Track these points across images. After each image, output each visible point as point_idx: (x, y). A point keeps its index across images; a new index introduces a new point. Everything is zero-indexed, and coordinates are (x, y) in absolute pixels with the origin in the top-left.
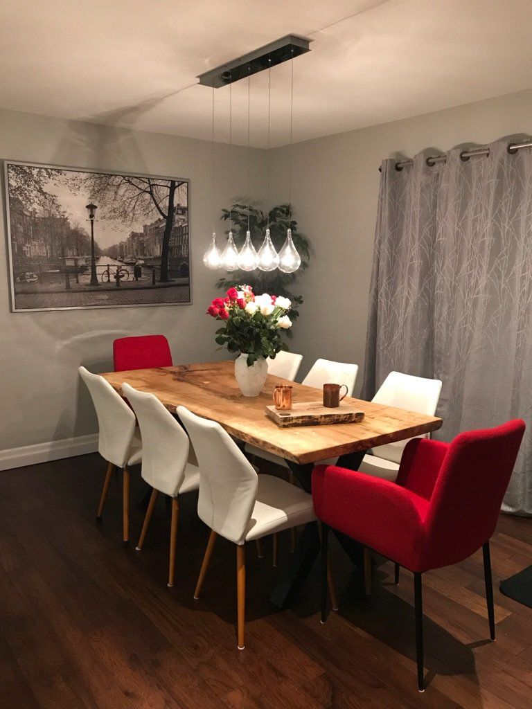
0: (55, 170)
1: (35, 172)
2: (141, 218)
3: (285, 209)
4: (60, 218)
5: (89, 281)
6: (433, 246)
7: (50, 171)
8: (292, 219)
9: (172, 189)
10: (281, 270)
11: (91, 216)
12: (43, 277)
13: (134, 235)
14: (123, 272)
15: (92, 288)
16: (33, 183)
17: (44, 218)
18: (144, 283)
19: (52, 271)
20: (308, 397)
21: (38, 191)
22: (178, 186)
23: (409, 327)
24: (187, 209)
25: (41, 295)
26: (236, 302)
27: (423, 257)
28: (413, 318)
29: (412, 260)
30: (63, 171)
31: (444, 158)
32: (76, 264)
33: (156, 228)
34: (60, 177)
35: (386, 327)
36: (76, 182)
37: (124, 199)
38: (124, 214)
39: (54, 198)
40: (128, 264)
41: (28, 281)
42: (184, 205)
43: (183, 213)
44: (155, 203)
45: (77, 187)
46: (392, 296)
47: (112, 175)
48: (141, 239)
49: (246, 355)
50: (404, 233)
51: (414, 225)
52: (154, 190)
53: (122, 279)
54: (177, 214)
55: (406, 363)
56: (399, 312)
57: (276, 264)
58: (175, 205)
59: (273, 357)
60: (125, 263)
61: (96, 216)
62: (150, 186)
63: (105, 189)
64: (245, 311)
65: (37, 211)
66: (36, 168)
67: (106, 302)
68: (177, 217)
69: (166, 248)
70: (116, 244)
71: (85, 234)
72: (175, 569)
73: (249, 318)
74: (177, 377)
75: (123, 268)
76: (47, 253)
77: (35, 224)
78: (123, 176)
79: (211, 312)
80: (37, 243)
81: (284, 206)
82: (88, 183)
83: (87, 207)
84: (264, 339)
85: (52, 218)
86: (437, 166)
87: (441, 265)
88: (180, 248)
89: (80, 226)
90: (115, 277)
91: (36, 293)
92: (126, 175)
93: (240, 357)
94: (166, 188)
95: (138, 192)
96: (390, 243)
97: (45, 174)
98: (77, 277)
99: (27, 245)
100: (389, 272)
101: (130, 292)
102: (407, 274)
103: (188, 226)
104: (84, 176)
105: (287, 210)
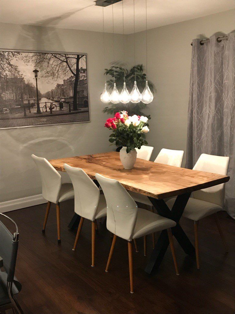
0: (16, 52)
1: (6, 54)
2: (62, 76)
3: (139, 68)
4: (20, 78)
5: (36, 112)
6: (222, 86)
7: (14, 53)
8: (143, 73)
9: (78, 59)
10: (143, 102)
11: (36, 76)
12: (12, 110)
13: (58, 85)
14: (54, 106)
15: (38, 115)
16: (5, 60)
17: (11, 79)
18: (65, 111)
19: (16, 107)
20: (158, 168)
21: (8, 64)
22: (81, 57)
23: (210, 129)
24: (86, 70)
25: (12, 120)
26: (120, 120)
27: (217, 91)
28: (212, 124)
29: (210, 94)
30: (20, 53)
31: (226, 38)
32: (29, 102)
33: (70, 81)
34: (19, 56)
35: (198, 130)
36: (27, 58)
37: (53, 66)
38: (53, 74)
39: (16, 67)
40: (56, 101)
41: (5, 112)
42: (84, 68)
43: (84, 72)
44: (69, 67)
45: (28, 61)
46: (200, 114)
47: (46, 53)
48: (62, 87)
49: (126, 148)
50: (206, 79)
51: (211, 75)
52: (68, 60)
53: (53, 110)
54: (81, 73)
55: (210, 149)
56: (204, 122)
57: (140, 99)
58: (80, 68)
59: (139, 148)
60: (55, 101)
61: (38, 76)
62: (66, 58)
63: (42, 61)
64: (124, 124)
65: (8, 75)
66: (7, 52)
67: (45, 123)
68: (81, 75)
69: (76, 92)
70: (49, 91)
71: (33, 86)
72: (95, 257)
73: (126, 128)
74: (88, 161)
75: (54, 103)
76: (14, 97)
77: (7, 82)
78: (51, 54)
79: (107, 126)
80: (8, 92)
81: (138, 66)
82: (34, 58)
83: (34, 71)
84: (135, 139)
85: (16, 78)
86: (222, 42)
87: (226, 96)
88: (83, 91)
89: (30, 82)
90: (49, 109)
91: (8, 119)
92: (53, 53)
93: (122, 148)
94: (75, 59)
95: (60, 62)
96: (199, 84)
97: (11, 55)
98: (29, 109)
99: (3, 93)
100: (198, 100)
101: (57, 116)
102: (208, 101)
103: (87, 79)
104: (31, 55)
105: (140, 68)
